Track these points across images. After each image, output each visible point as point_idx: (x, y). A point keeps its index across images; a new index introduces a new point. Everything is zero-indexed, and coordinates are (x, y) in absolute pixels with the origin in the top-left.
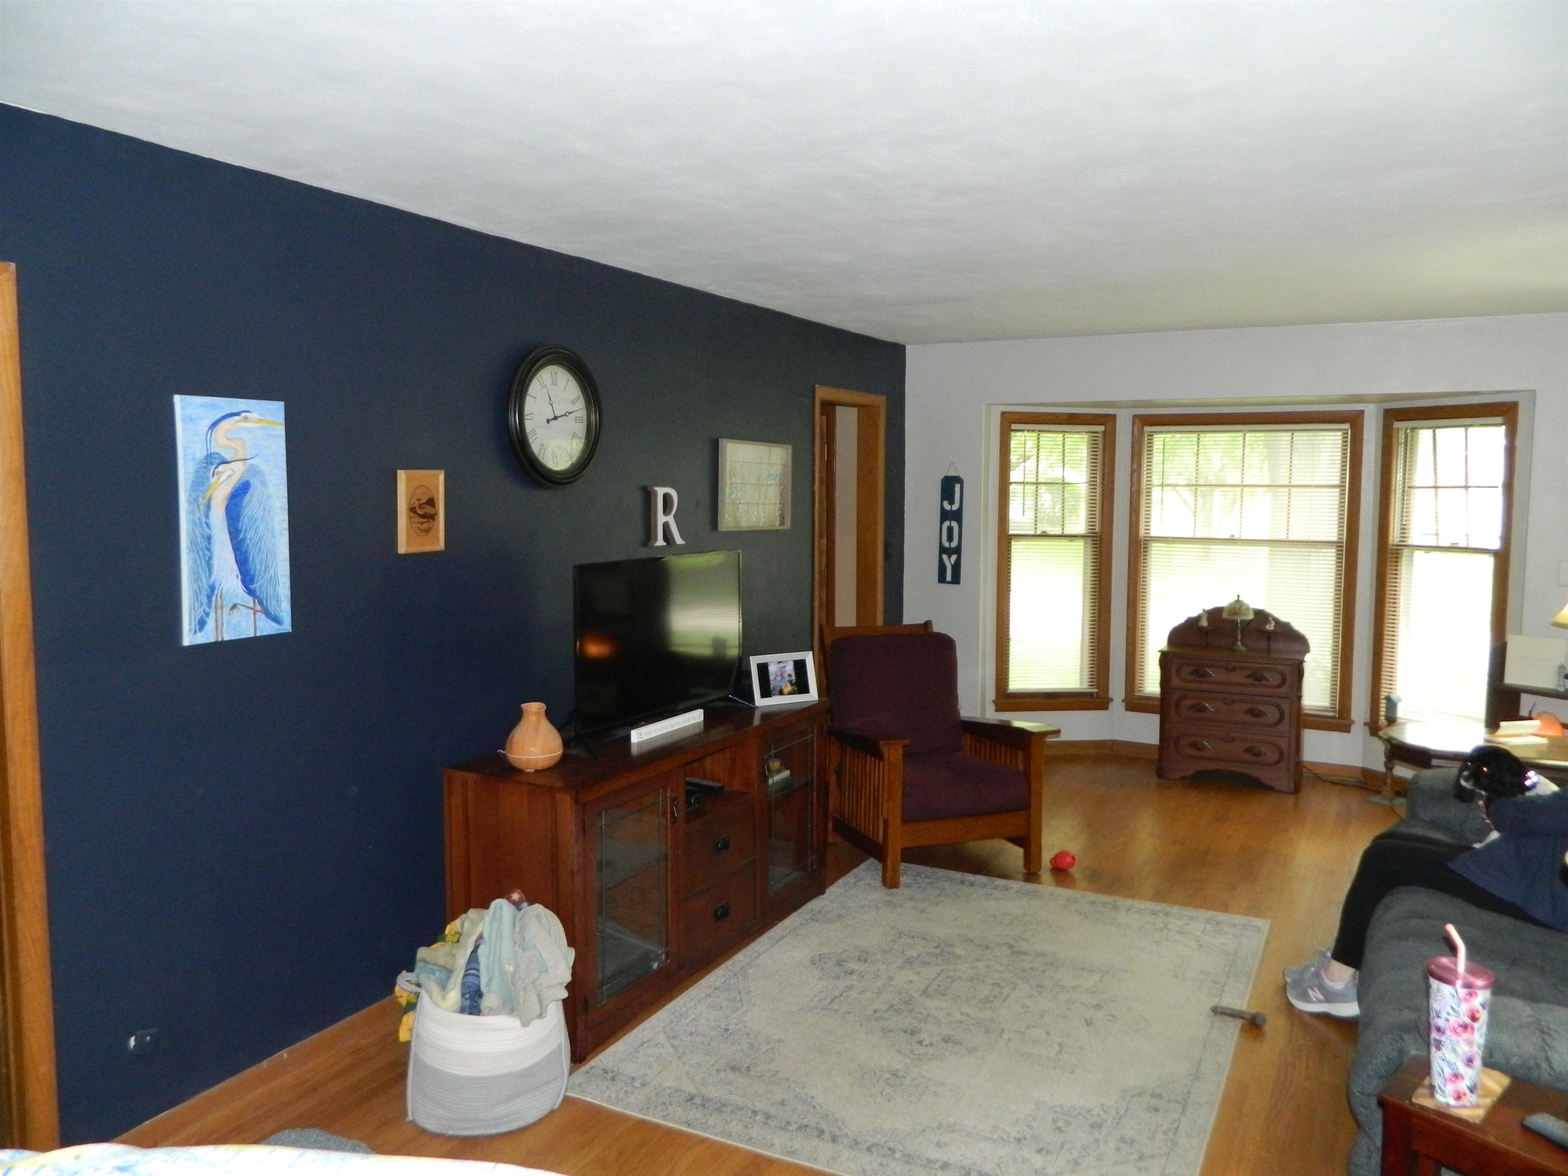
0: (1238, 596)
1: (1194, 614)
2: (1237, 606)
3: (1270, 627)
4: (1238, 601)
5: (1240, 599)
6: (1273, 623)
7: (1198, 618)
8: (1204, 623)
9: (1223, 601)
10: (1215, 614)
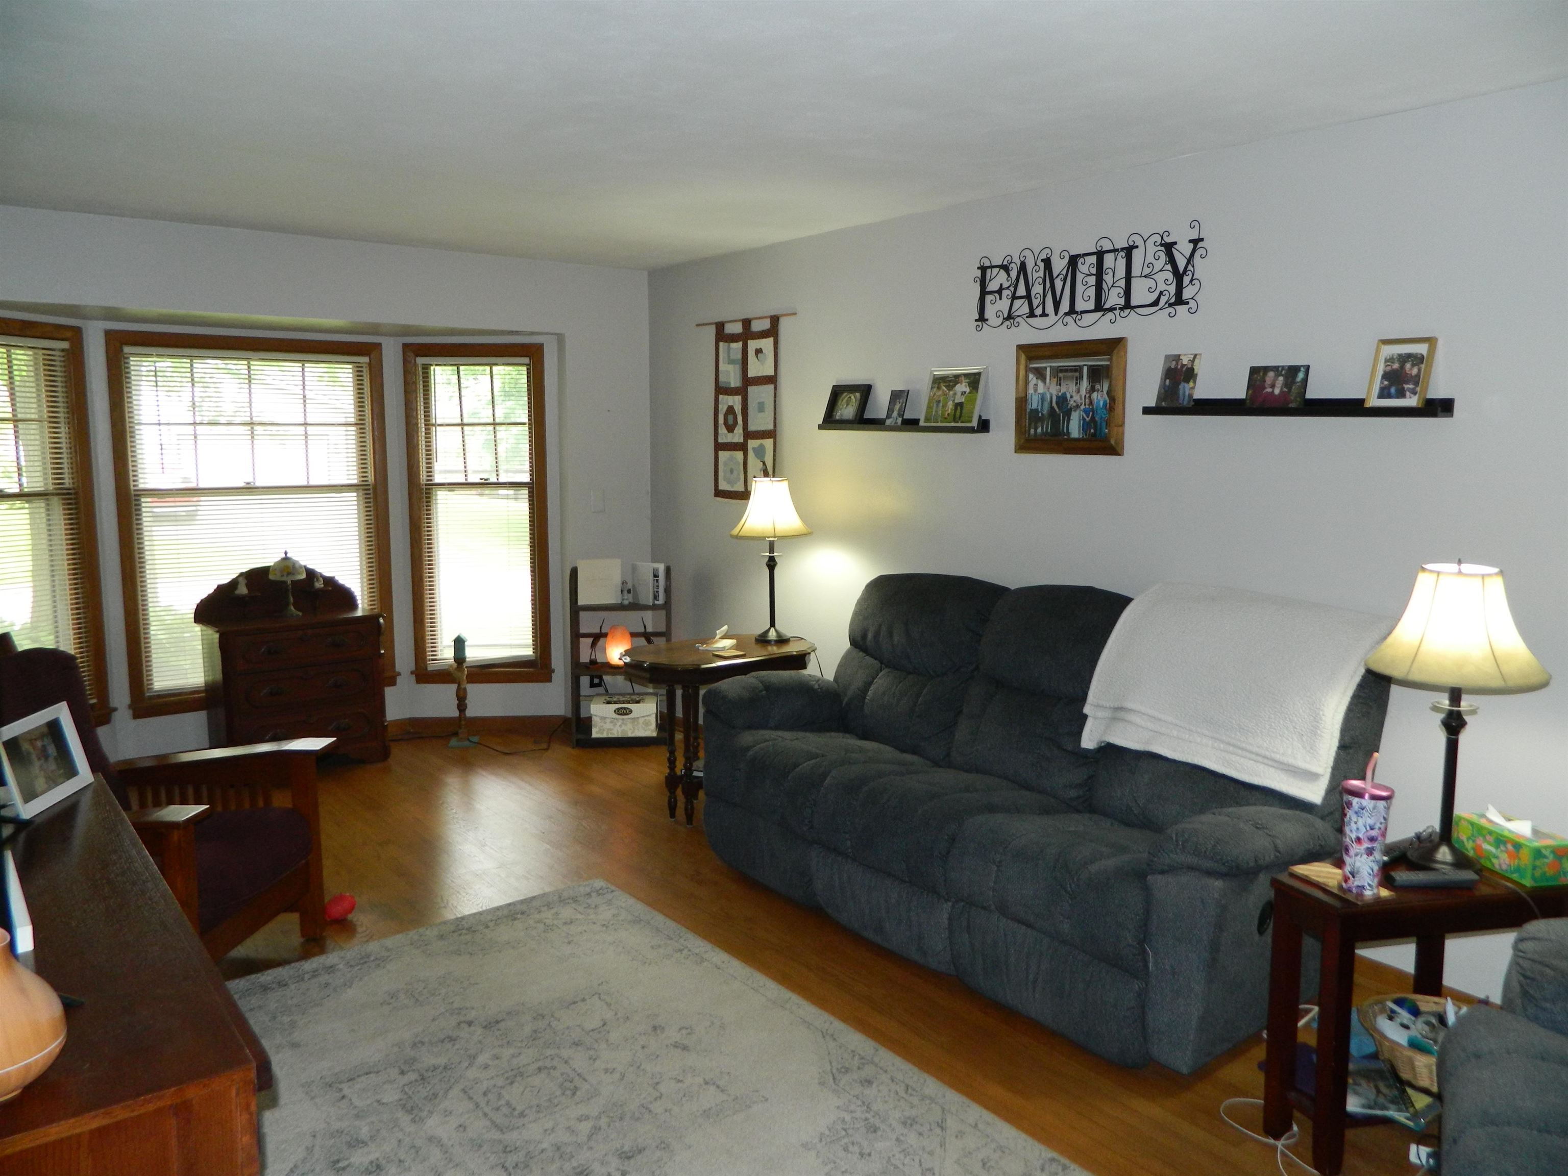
0: (286, 553)
1: (225, 580)
2: (287, 564)
3: (319, 585)
4: (286, 559)
5: (289, 555)
6: (321, 579)
7: (234, 584)
8: (243, 590)
9: (269, 559)
10: (256, 577)
